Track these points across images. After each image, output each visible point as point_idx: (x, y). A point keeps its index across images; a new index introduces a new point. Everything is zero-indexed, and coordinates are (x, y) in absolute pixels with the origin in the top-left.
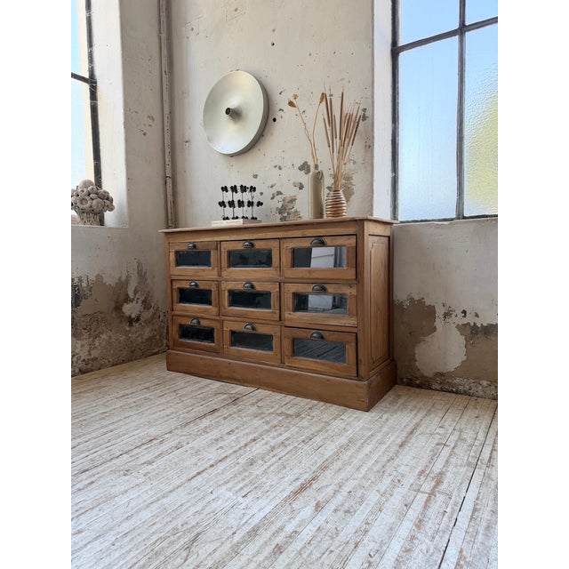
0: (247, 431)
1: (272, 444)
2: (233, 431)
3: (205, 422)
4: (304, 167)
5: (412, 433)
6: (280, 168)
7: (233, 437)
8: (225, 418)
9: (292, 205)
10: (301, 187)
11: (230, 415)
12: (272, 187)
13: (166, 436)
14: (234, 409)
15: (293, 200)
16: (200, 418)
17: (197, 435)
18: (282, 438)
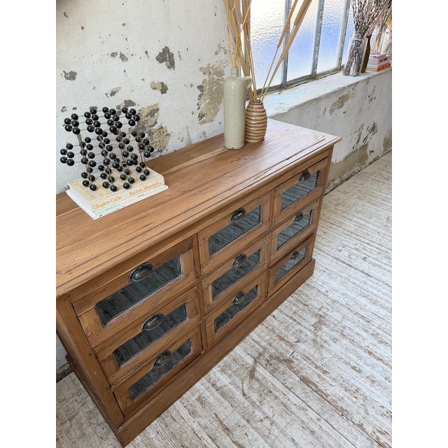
0: (352, 356)
1: (375, 342)
2: (354, 368)
3: (334, 391)
4: (166, 57)
5: (350, 266)
6: (123, 57)
7: (366, 369)
8: (325, 372)
9: (153, 119)
10: (164, 89)
11: (317, 367)
12: (113, 94)
13: (369, 429)
14: (299, 363)
15: (153, 112)
16: (323, 396)
17: (365, 398)
18: (364, 334)
